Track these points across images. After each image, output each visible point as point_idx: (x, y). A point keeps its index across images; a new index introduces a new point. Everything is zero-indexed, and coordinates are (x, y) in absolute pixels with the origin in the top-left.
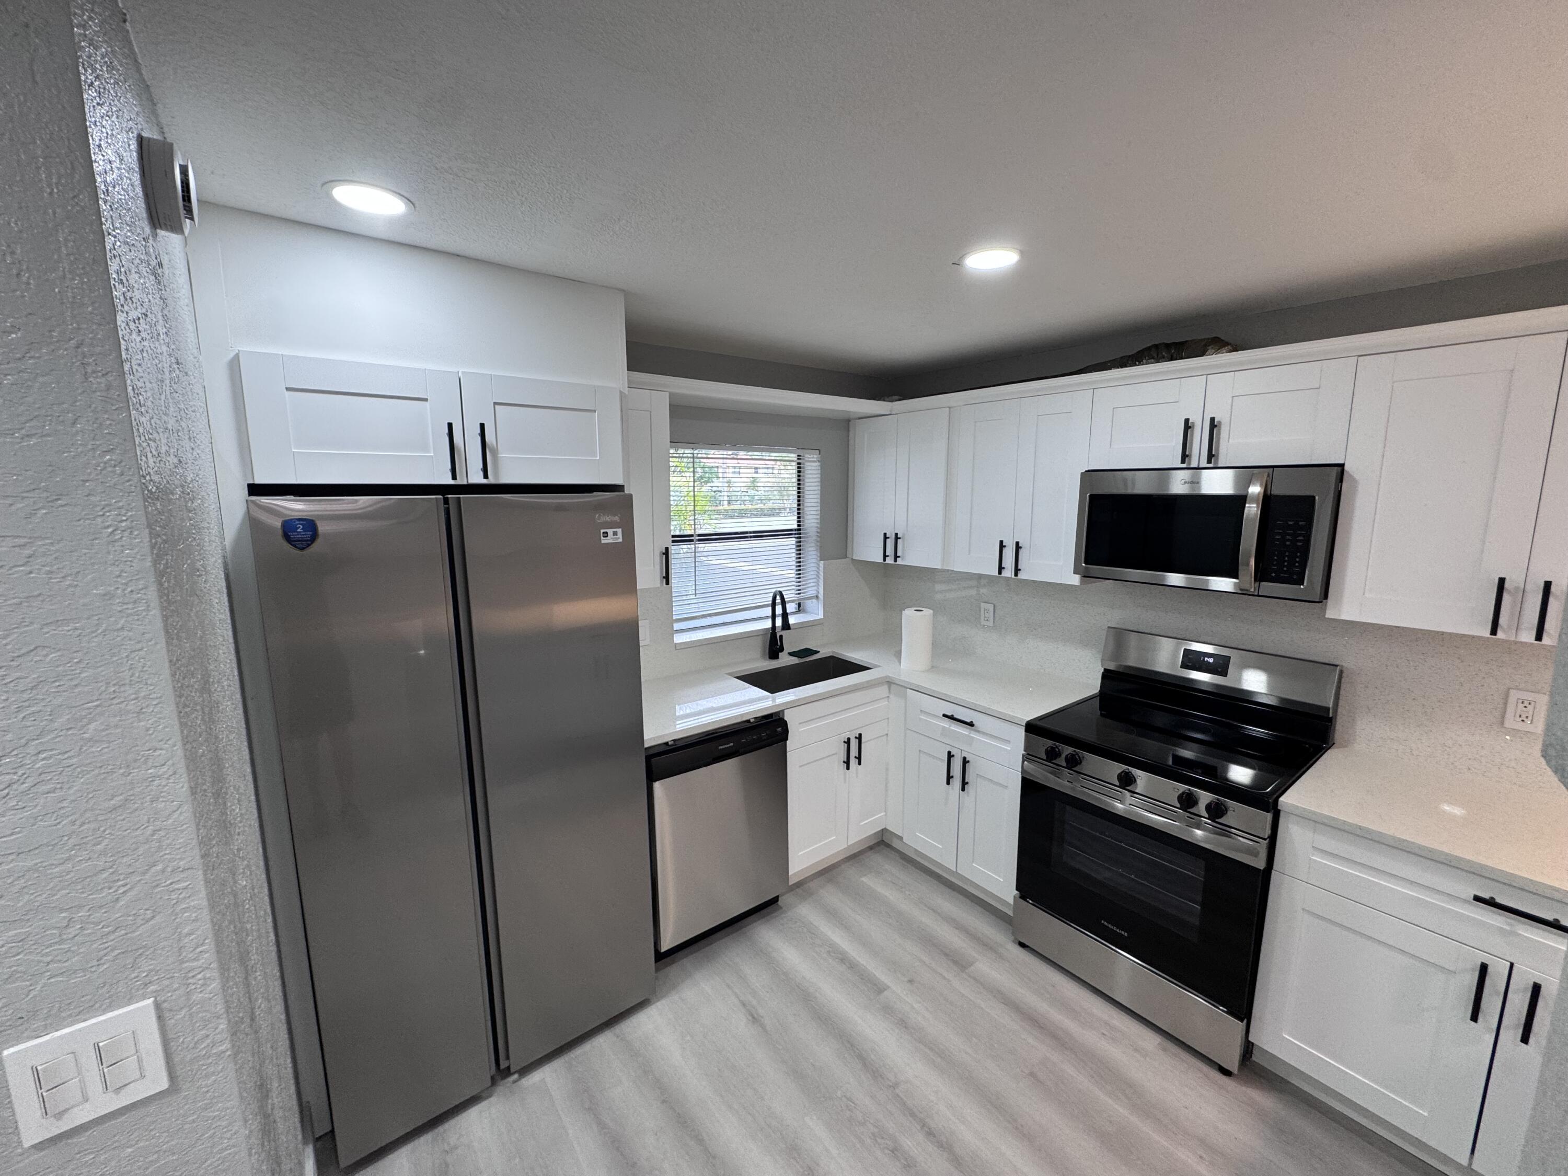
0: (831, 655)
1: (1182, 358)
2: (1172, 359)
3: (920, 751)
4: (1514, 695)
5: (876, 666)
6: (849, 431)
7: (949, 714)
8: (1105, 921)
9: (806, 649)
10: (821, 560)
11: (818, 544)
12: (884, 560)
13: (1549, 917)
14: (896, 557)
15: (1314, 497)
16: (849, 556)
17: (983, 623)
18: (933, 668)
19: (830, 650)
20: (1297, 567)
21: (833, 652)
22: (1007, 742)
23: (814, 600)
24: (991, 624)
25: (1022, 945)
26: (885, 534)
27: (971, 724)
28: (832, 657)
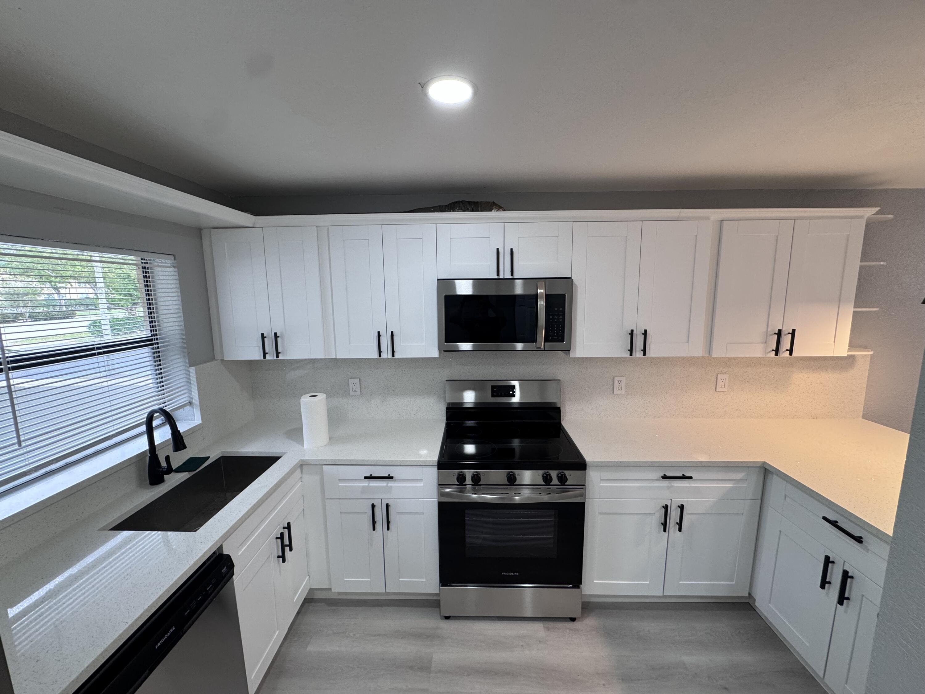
0: (221, 455)
1: (478, 211)
2: (472, 211)
3: (341, 512)
4: (616, 379)
5: (284, 453)
6: (201, 239)
7: (368, 475)
8: (504, 572)
9: (191, 458)
10: (191, 365)
11: (186, 350)
12: (265, 357)
13: (680, 474)
14: (278, 353)
15: (565, 295)
16: (218, 356)
17: (352, 393)
18: (332, 440)
19: (219, 452)
20: (560, 333)
21: (222, 452)
22: (420, 480)
23: (188, 408)
24: (359, 393)
25: (447, 618)
26: (262, 334)
27: (390, 478)
28: (222, 457)
